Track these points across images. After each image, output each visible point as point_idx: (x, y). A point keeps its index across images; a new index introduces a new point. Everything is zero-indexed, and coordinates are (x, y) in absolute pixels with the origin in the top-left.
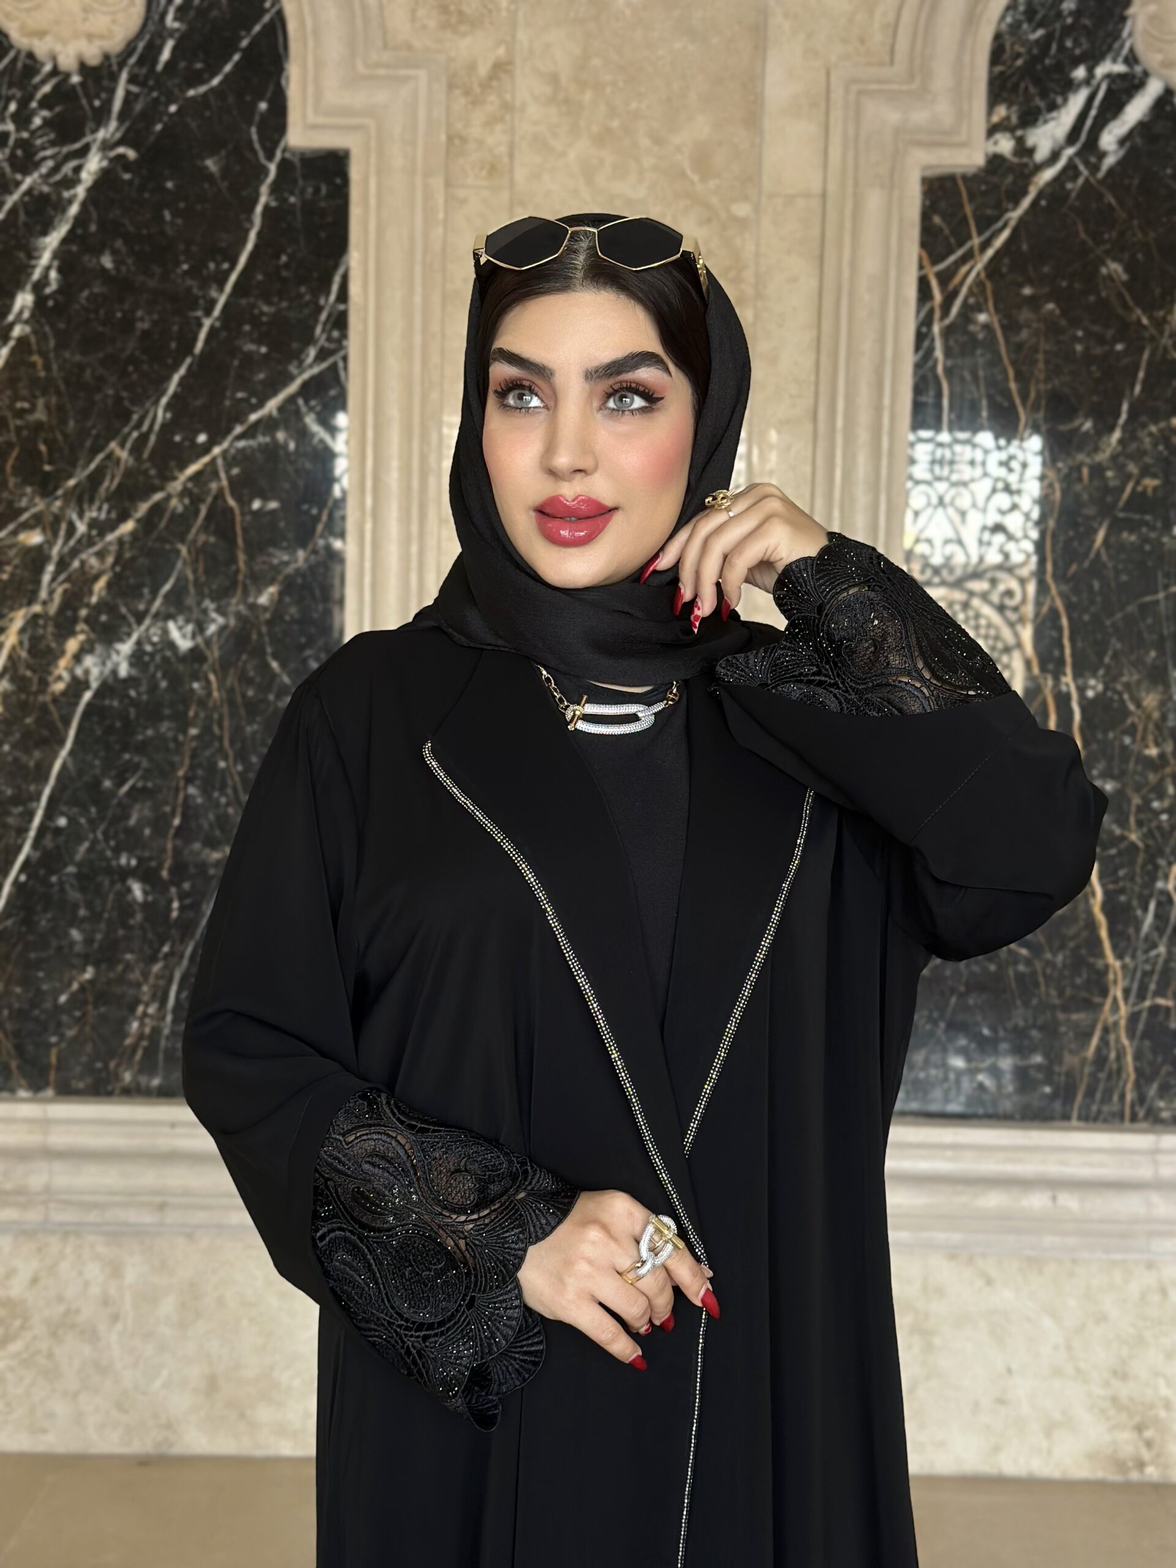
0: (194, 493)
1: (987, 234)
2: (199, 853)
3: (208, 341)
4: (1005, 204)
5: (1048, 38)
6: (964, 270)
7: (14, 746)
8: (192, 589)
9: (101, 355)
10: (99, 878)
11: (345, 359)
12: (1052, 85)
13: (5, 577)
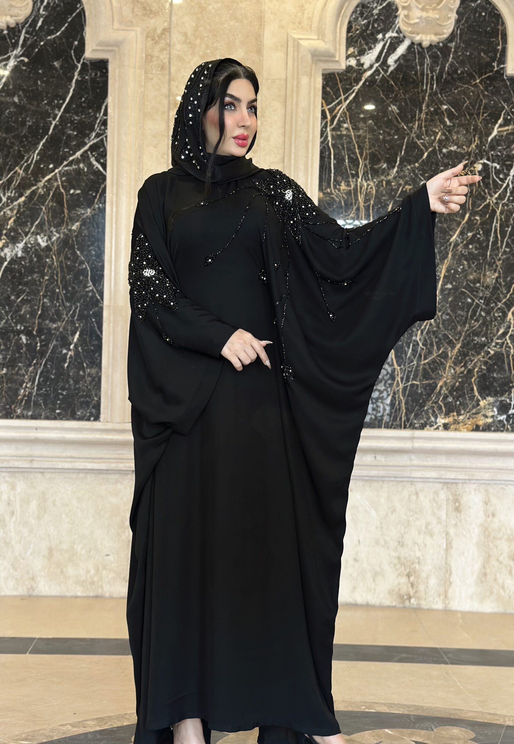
0: (48, 187)
1: (347, 95)
2: (48, 325)
3: (54, 129)
4: (353, 84)
5: (369, 23)
6: (338, 108)
8: (47, 223)
9: (13, 134)
10: (9, 334)
11: (106, 137)
12: (370, 41)
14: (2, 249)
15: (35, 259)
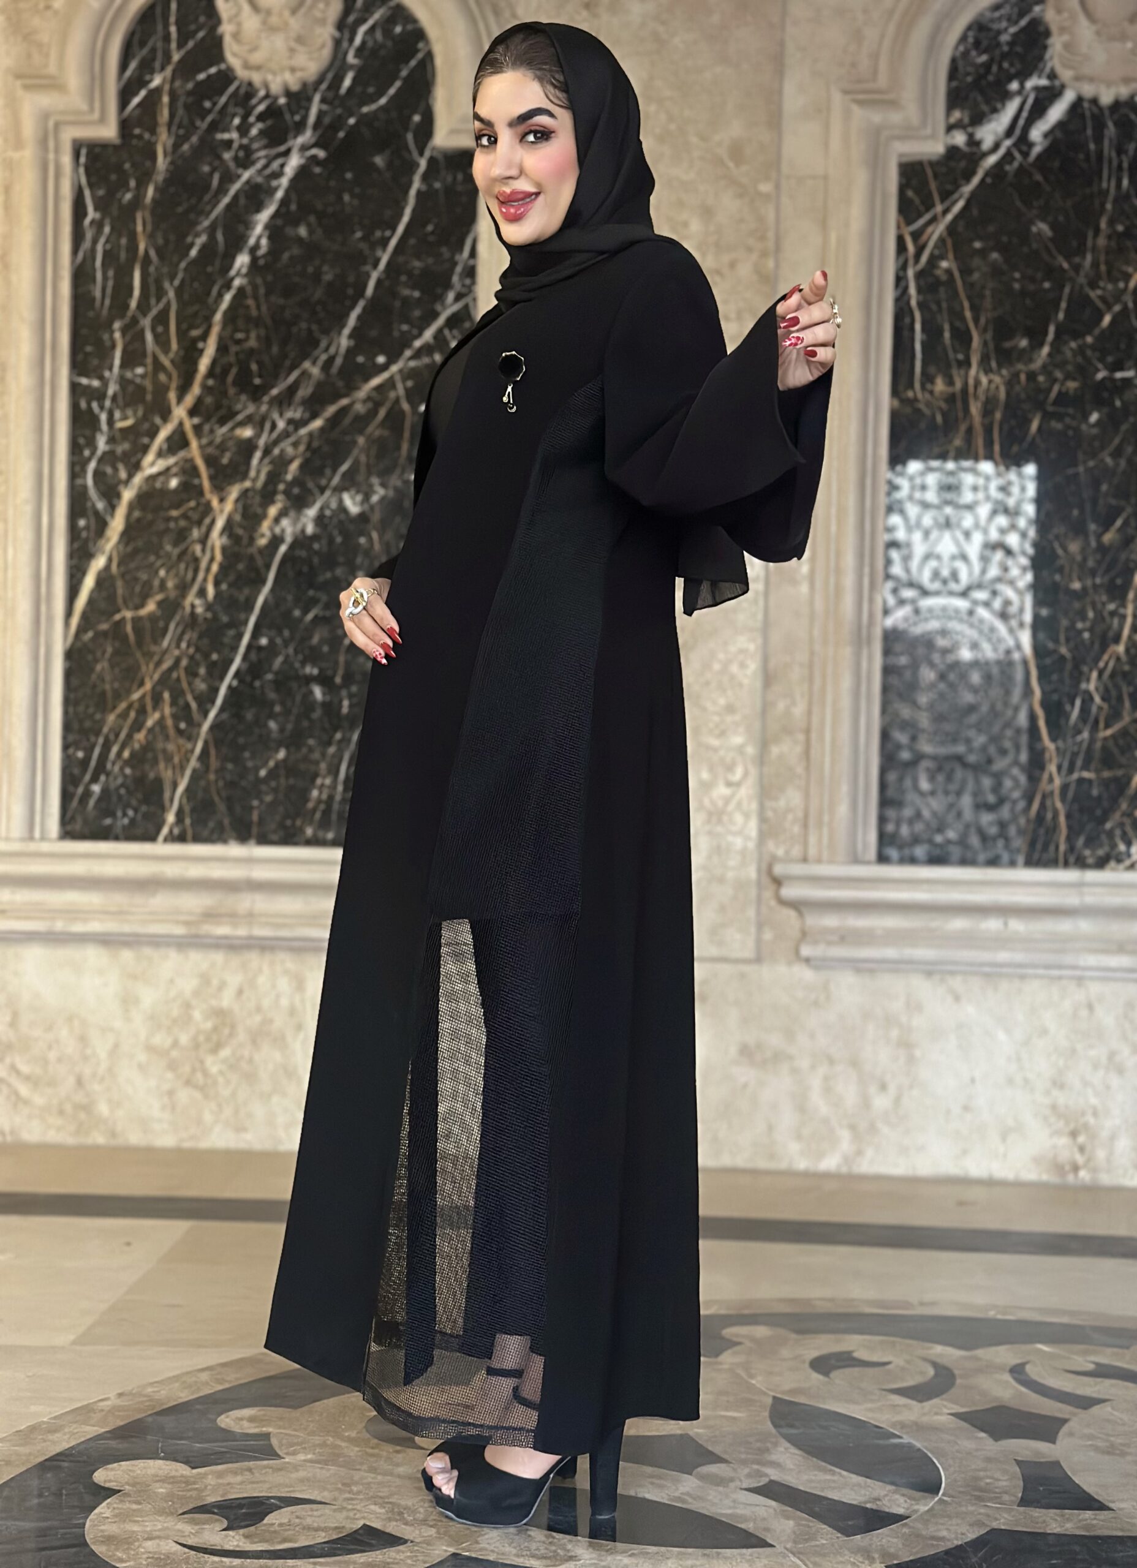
0: (377, 400)
3: (375, 288)
4: (959, 182)
5: (991, 61)
6: (930, 229)
7: (230, 585)
8: (363, 469)
9: (297, 299)
10: (290, 683)
11: (475, 300)
12: (993, 95)
13: (225, 461)
14: (277, 520)
15: (339, 540)
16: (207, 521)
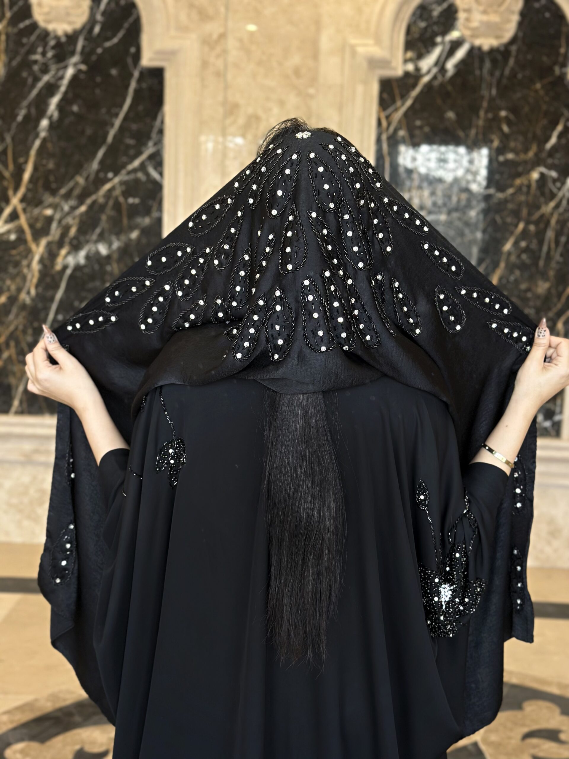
0: (107, 197)
1: (404, 100)
3: (112, 139)
4: (410, 90)
5: (428, 26)
6: (395, 114)
7: (43, 289)
8: (107, 232)
9: (73, 144)
11: (163, 147)
12: (428, 44)
13: (39, 225)
14: (66, 256)
15: (96, 267)
16: (30, 257)
